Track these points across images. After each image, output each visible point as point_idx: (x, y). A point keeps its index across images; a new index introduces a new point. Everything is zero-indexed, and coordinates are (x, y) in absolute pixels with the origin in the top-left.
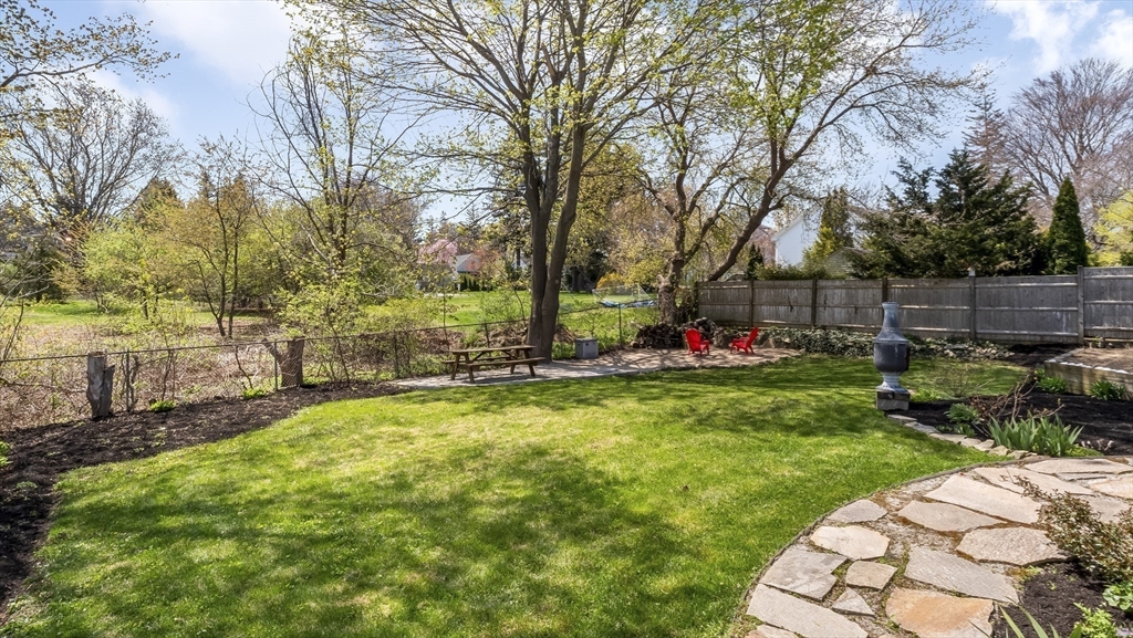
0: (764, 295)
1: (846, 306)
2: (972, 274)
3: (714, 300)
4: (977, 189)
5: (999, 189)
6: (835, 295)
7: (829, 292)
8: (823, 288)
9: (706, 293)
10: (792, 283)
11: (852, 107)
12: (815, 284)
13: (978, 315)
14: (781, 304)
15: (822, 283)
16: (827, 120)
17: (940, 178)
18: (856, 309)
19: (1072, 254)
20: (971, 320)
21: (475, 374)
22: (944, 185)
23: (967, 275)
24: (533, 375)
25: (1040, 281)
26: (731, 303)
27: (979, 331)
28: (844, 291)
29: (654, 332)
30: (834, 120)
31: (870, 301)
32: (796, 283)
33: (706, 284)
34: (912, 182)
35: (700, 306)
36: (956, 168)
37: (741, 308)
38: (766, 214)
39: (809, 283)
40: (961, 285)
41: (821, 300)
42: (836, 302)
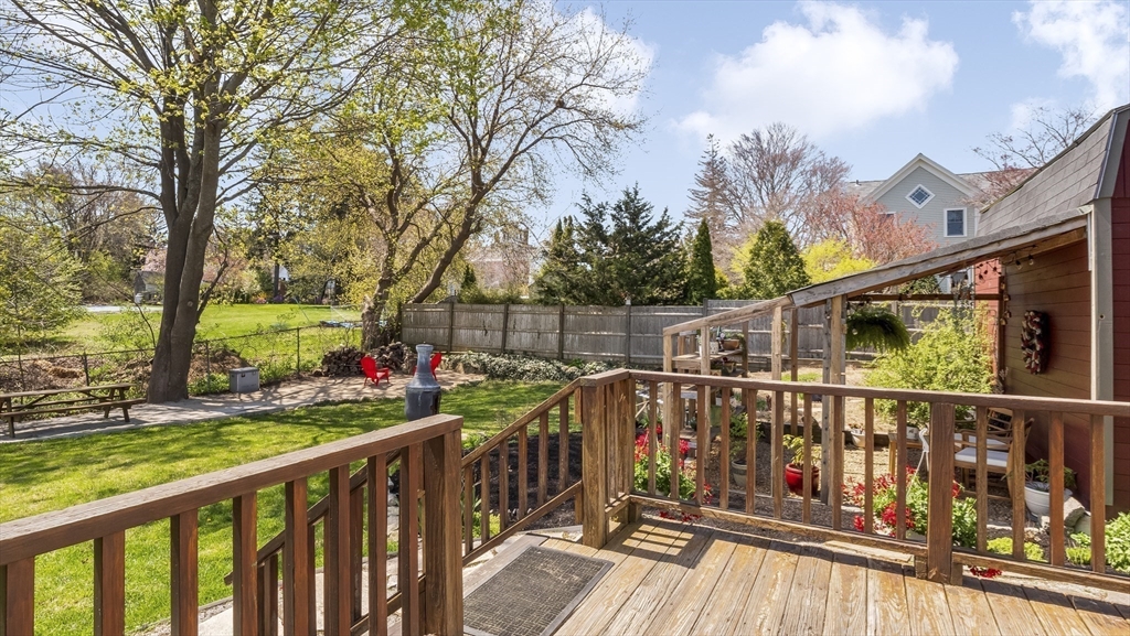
0: (463, 318)
1: (531, 331)
2: (628, 302)
3: (417, 323)
4: (644, 224)
5: (661, 226)
6: (522, 318)
7: (518, 317)
8: (515, 312)
9: (409, 314)
10: (487, 307)
11: (542, 138)
12: (507, 309)
13: (632, 339)
14: (477, 328)
15: (513, 308)
16: (520, 149)
17: (614, 212)
18: (539, 334)
19: (703, 287)
20: (627, 346)
21: (17, 425)
22: (618, 219)
23: (624, 304)
24: (127, 420)
25: (677, 311)
26: (433, 326)
27: (632, 356)
28: (530, 316)
29: (339, 358)
30: (528, 148)
31: (550, 327)
32: (491, 307)
33: (410, 306)
34: (591, 215)
35: (404, 329)
36: (626, 203)
37: (441, 331)
38: (467, 237)
39: (502, 307)
40: (621, 312)
41: (510, 325)
42: (523, 327)
